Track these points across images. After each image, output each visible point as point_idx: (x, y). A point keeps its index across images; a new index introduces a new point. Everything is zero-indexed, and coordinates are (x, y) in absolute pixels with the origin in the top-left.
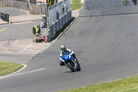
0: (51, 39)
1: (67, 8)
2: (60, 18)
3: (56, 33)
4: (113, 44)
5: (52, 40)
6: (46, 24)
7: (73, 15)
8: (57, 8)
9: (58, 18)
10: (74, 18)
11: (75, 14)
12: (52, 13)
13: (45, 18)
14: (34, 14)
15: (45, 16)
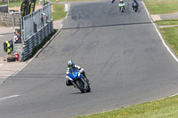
0: (27, 57)
1: (47, 18)
2: (38, 30)
3: (33, 50)
4: (106, 64)
5: (27, 59)
6: (20, 38)
7: (55, 27)
8: (34, 17)
9: (35, 31)
10: (55, 31)
11: (58, 25)
12: (28, 24)
13: (19, 31)
14: (5, 25)
15: (19, 28)
